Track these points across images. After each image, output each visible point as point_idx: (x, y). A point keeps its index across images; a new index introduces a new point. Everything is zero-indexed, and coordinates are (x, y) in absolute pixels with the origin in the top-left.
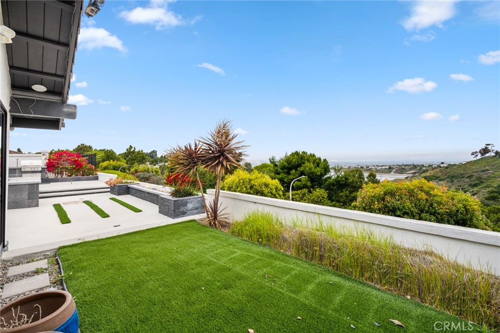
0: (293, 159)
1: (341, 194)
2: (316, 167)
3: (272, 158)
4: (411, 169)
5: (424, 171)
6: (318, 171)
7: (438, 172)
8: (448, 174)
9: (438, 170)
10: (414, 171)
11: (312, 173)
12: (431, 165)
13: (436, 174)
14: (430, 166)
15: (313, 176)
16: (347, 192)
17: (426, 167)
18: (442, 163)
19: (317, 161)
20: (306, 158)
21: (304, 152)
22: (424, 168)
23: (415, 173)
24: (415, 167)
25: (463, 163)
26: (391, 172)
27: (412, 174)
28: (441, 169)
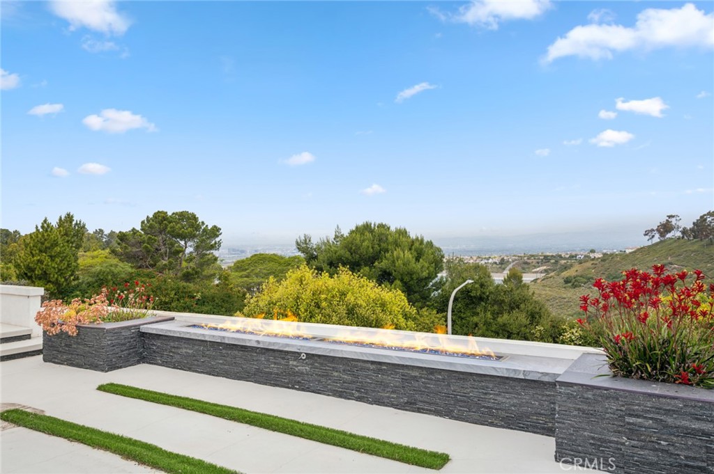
0: (364, 241)
1: (475, 319)
2: (417, 259)
3: (303, 238)
4: (539, 264)
5: (566, 268)
6: (421, 268)
7: (589, 268)
8: (607, 273)
9: (589, 264)
10: (545, 267)
11: (410, 274)
12: (574, 254)
13: (586, 272)
14: (572, 257)
15: (412, 279)
16: (489, 315)
17: (565, 259)
18: (593, 251)
19: (417, 244)
20: (390, 239)
21: (381, 226)
22: (563, 262)
23: (546, 271)
24: (546, 259)
25: (628, 251)
26: (504, 269)
27: (541, 272)
28: (594, 262)
